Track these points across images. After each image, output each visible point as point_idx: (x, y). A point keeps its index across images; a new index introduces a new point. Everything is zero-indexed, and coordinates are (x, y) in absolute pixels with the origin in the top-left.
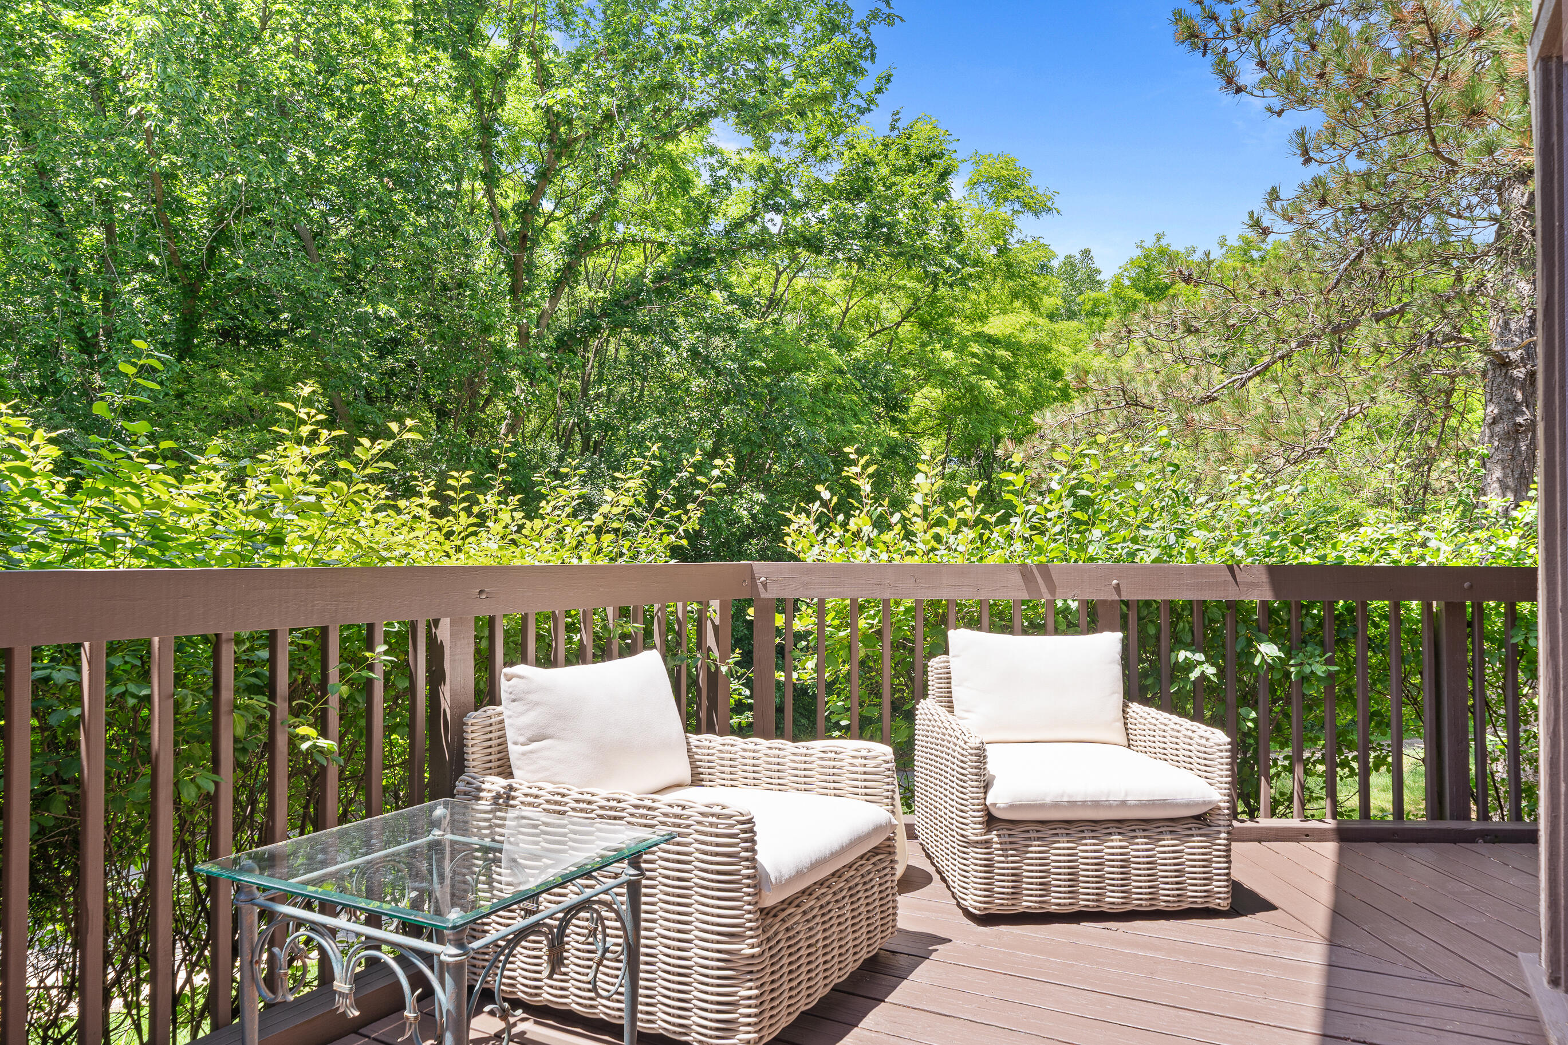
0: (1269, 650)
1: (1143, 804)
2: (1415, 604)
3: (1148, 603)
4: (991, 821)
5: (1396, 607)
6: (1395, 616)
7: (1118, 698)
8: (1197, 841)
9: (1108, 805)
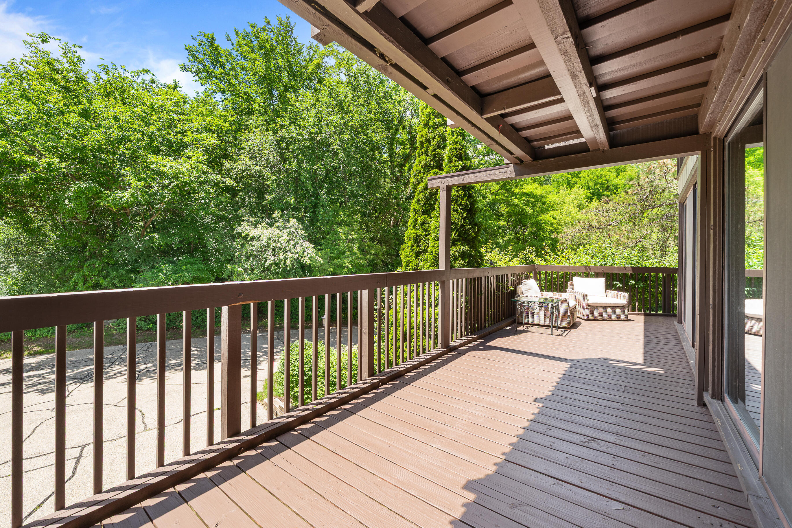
0: (632, 282)
1: (614, 304)
2: (661, 274)
3: (608, 273)
4: (589, 306)
5: (657, 275)
6: (656, 276)
7: (605, 289)
8: (622, 309)
9: (608, 304)
